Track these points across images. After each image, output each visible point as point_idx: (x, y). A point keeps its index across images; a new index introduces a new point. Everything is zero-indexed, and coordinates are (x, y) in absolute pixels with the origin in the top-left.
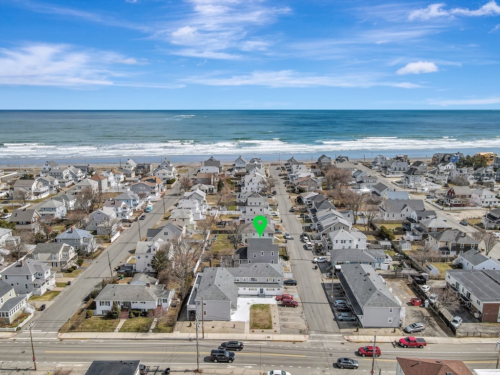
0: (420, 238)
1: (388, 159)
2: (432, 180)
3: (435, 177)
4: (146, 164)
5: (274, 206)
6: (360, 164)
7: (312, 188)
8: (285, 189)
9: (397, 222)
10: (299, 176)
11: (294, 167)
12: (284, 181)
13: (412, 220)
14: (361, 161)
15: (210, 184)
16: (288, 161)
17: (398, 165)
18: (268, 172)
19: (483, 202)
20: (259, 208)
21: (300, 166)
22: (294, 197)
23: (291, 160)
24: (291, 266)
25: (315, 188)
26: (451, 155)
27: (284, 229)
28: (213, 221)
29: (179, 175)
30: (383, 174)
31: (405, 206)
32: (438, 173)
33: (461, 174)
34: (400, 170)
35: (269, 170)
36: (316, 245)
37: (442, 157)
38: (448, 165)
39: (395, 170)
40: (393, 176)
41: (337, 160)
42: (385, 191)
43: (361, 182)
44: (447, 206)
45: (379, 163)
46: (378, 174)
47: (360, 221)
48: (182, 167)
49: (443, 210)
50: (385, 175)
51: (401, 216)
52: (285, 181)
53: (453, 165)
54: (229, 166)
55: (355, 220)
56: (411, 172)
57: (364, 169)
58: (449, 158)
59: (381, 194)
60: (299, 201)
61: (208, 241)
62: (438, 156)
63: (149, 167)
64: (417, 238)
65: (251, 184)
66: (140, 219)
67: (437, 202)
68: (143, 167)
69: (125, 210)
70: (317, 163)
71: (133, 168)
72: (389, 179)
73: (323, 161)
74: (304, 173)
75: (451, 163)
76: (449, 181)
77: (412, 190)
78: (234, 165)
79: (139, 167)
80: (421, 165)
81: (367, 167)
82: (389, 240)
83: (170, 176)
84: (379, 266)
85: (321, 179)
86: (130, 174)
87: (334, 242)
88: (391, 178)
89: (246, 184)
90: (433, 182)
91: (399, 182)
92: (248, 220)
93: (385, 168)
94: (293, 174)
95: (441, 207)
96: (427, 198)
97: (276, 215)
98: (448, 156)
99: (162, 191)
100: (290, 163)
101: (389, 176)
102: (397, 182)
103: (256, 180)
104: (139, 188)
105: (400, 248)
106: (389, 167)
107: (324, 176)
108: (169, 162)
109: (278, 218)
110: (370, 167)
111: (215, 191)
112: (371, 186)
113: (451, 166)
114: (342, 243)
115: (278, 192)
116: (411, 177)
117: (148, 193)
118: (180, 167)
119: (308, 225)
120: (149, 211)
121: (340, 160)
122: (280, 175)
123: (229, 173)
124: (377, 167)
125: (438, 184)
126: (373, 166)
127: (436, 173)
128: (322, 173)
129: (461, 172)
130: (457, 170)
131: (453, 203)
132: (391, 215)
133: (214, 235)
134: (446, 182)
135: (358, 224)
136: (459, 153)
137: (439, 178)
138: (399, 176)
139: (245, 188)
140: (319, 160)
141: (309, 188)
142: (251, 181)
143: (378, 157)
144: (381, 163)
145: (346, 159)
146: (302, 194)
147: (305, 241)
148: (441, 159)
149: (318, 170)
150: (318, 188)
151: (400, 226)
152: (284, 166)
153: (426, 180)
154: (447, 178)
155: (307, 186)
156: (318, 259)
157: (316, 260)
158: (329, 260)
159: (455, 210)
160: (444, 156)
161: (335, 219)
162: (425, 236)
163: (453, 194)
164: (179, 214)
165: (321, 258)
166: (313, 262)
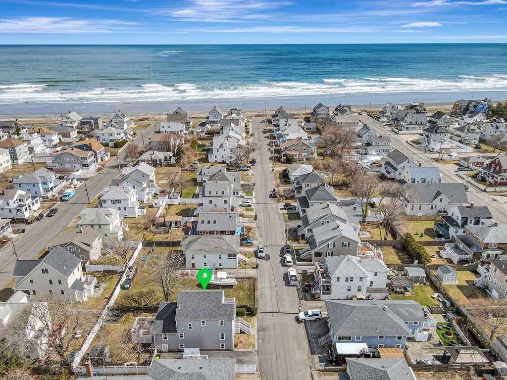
0: (469, 257)
1: (400, 108)
2: (459, 139)
3: (463, 135)
4: (94, 119)
5: (248, 189)
6: (364, 114)
7: (303, 154)
8: (269, 155)
9: (426, 218)
10: (288, 137)
11: (282, 122)
12: (268, 141)
13: (451, 221)
14: (366, 109)
15: (168, 150)
16: (276, 112)
17: (414, 117)
18: (250, 126)
20: (222, 200)
21: (290, 121)
22: (280, 168)
23: (279, 111)
24: (258, 331)
25: (308, 154)
26: (478, 103)
27: (257, 235)
28: (153, 221)
29: (134, 134)
30: (395, 130)
31: (438, 194)
32: (468, 130)
33: (497, 130)
34: (416, 124)
35: (252, 124)
36: (304, 274)
37: (466, 104)
38: (476, 117)
39: (411, 124)
40: (407, 132)
41: (336, 109)
42: (405, 163)
43: (368, 144)
44: (491, 185)
45: (388, 114)
46: (388, 128)
47: (371, 215)
48: (143, 120)
49: (484, 191)
50: (397, 131)
51: (432, 209)
52: (270, 141)
53: (482, 117)
54: (203, 118)
55: (364, 217)
56: (433, 128)
57: (370, 122)
58: (475, 107)
59: (399, 167)
60: (285, 177)
61: (131, 268)
62: (461, 104)
63: (97, 122)
64: (463, 257)
65: (221, 150)
66: (48, 216)
67: (474, 177)
68: (89, 123)
69: (21, 203)
70: (312, 114)
71: (76, 124)
72: (403, 137)
73: (319, 111)
74: (294, 132)
75: (480, 114)
76: (482, 141)
77: (436, 156)
78: (207, 118)
79: (83, 123)
80: (443, 117)
81: (373, 118)
82: (421, 263)
83: (119, 137)
84: (413, 333)
85: (316, 138)
86: (69, 133)
87: (334, 281)
88: (406, 136)
89: (215, 151)
90: (460, 142)
91: (417, 143)
92: (203, 222)
93: (396, 120)
94: (280, 132)
95: (482, 187)
96: (460, 170)
97: (249, 206)
98: (474, 104)
99: (102, 160)
100: (278, 115)
101: (403, 132)
102: (413, 142)
103: (229, 144)
104: (65, 158)
105: (440, 279)
106: (403, 120)
107: (320, 134)
108: (123, 116)
109: (252, 210)
110: (378, 119)
111: (173, 160)
112: (381, 151)
113: (480, 118)
114: (347, 280)
115: (258, 162)
116: (432, 136)
117: (78, 165)
118: (141, 120)
119: (294, 224)
120: (67, 198)
121: (340, 110)
122: (264, 132)
123: (199, 130)
124: (385, 119)
125: (466, 144)
126: (381, 117)
127: (466, 131)
128: (318, 129)
129: (497, 128)
130: (492, 126)
131: (499, 180)
132: (416, 207)
133: (149, 248)
134: (477, 142)
135: (369, 223)
136: (486, 99)
137: (469, 136)
138: (415, 132)
139: (213, 156)
140: (315, 110)
141: (300, 154)
142: (221, 146)
143: (388, 105)
144: (391, 113)
145: (347, 109)
146: (289, 167)
147: (286, 264)
148: (465, 107)
149: (312, 125)
150: (312, 154)
151: (431, 225)
152: (271, 117)
153: (451, 138)
154: (478, 137)
155: (297, 153)
156: (306, 314)
157: (302, 316)
158: (324, 314)
159: (500, 192)
160: (469, 104)
161: (336, 228)
162: (477, 256)
163: (498, 168)
164: (94, 217)
165: (310, 312)
166: (298, 320)
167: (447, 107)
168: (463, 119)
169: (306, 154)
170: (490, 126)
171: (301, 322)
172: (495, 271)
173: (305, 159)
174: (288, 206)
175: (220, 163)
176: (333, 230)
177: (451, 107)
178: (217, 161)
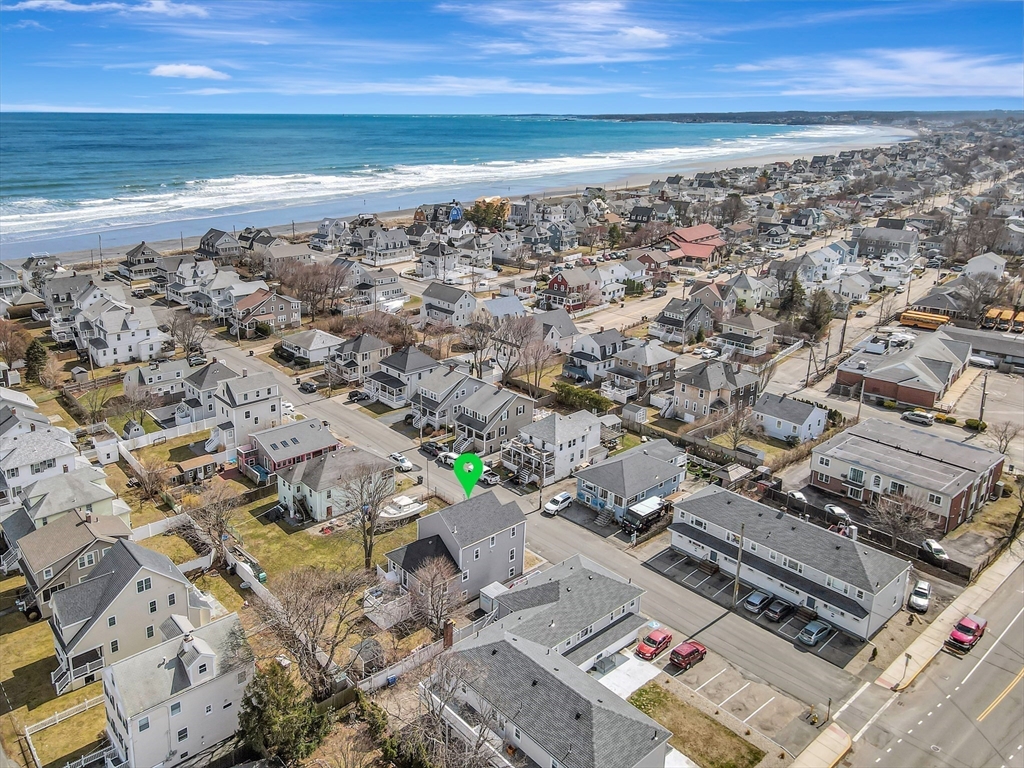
0: (635, 390)
2: (468, 260)
7: (280, 317)
13: (585, 357)
16: (132, 256)
17: (390, 237)
19: (604, 293)
20: (268, 405)
21: (201, 265)
22: (262, 348)
25: (288, 317)
26: (447, 207)
31: (547, 327)
33: (509, 243)
34: (395, 247)
37: (431, 211)
38: (464, 228)
39: (387, 248)
41: (243, 238)
42: (461, 300)
43: (366, 286)
50: (369, 262)
51: (544, 350)
53: (471, 227)
58: (447, 213)
59: (455, 307)
60: (289, 357)
61: (232, 551)
62: (426, 211)
64: (629, 393)
65: (125, 336)
70: (201, 251)
73: (220, 244)
75: (468, 223)
80: (424, 231)
87: (557, 451)
89: (112, 340)
91: (414, 274)
92: (275, 447)
97: (292, 411)
98: (443, 209)
101: (381, 263)
102: (410, 274)
103: (142, 321)
114: (569, 446)
119: (394, 417)
121: (253, 238)
122: (139, 296)
130: (501, 236)
139: (109, 351)
141: (276, 319)
142: (125, 327)
143: (327, 223)
148: (432, 215)
150: (294, 315)
155: (271, 317)
156: (555, 502)
157: (552, 507)
158: (574, 496)
159: (582, 317)
160: (436, 211)
161: (498, 392)
162: (643, 386)
163: (563, 287)
164: (69, 493)
165: (559, 498)
166: (547, 514)
167: (405, 217)
168: (445, 234)
169: (284, 317)
170: (498, 236)
171: (554, 515)
172: (683, 390)
173: (283, 326)
174: (356, 395)
175: (126, 363)
176: (495, 394)
177: (409, 219)
178: (119, 361)
